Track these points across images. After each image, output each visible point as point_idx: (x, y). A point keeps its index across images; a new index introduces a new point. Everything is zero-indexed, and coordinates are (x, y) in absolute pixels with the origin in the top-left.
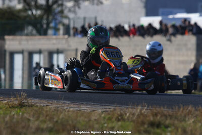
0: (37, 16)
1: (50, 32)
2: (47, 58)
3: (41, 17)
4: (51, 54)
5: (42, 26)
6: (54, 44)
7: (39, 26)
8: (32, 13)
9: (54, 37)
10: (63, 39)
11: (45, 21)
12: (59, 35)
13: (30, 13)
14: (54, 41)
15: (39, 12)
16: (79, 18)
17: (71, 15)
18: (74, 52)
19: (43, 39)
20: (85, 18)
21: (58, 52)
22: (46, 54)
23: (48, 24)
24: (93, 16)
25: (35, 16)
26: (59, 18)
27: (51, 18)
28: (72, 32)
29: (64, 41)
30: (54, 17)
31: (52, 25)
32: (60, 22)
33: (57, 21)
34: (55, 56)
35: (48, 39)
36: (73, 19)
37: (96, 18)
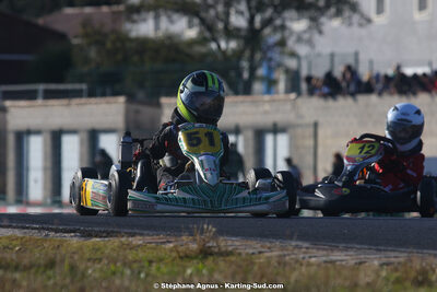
0: (229, 53)
1: (258, 87)
2: (251, 143)
3: (238, 55)
4: (260, 135)
5: (240, 75)
6: (266, 113)
7: (232, 74)
8: (219, 46)
9: (267, 97)
10: (285, 101)
11: (245, 64)
12: (277, 93)
13: (213, 46)
14: (267, 107)
15: (233, 45)
16: (319, 55)
17: (302, 50)
18: (311, 130)
19: (242, 102)
20: (332, 56)
21: (276, 130)
22: (250, 134)
23: (253, 70)
24: (351, 50)
25: (224, 53)
26: (275, 55)
27: (258, 56)
28: (304, 86)
29: (288, 107)
30: (265, 53)
31: (261, 72)
32: (279, 65)
33: (273, 63)
34: (269, 139)
35: (253, 102)
36: (307, 57)
37: (356, 54)
